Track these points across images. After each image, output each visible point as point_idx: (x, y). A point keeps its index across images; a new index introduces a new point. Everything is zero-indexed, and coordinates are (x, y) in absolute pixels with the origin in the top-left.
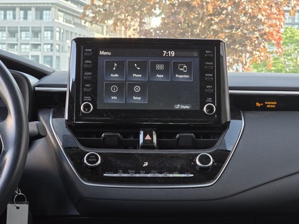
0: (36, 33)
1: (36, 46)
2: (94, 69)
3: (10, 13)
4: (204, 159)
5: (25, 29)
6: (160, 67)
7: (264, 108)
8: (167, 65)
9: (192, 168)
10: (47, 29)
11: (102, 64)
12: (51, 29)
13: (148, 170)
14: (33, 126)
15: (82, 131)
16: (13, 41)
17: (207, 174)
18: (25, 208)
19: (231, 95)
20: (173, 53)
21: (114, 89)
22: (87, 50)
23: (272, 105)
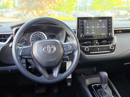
4: (112, 47)
6: (98, 24)
7: (119, 33)
8: (100, 23)
9: (110, 50)
11: (85, 24)
13: (99, 51)
20: (101, 20)
21: (88, 30)
22: (81, 20)
23: (120, 32)
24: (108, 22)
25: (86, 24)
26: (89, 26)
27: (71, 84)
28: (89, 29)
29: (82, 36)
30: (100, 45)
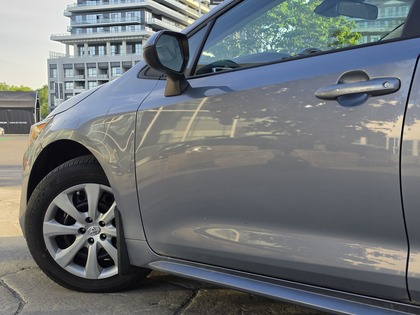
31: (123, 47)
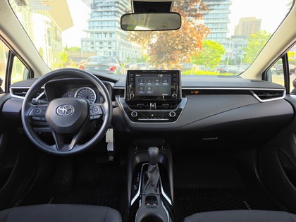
0: (110, 43)
1: (110, 48)
2: (134, 82)
3: (100, 35)
4: (173, 114)
5: (105, 41)
6: (157, 81)
7: (194, 94)
8: (160, 80)
9: (168, 117)
10: (114, 41)
11: (137, 80)
12: (115, 41)
13: (153, 117)
14: (114, 103)
15: (131, 103)
16: (101, 46)
17: (173, 119)
18: (112, 130)
19: (182, 90)
20: (161, 75)
21: (141, 89)
22: (132, 74)
23: (197, 92)
24: (173, 78)
25: (139, 80)
26: (143, 82)
27: (114, 159)
28: (143, 87)
29: (132, 96)
30: (157, 109)
31: (108, 35)
